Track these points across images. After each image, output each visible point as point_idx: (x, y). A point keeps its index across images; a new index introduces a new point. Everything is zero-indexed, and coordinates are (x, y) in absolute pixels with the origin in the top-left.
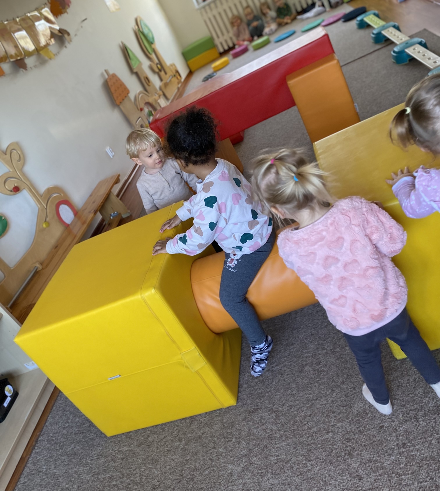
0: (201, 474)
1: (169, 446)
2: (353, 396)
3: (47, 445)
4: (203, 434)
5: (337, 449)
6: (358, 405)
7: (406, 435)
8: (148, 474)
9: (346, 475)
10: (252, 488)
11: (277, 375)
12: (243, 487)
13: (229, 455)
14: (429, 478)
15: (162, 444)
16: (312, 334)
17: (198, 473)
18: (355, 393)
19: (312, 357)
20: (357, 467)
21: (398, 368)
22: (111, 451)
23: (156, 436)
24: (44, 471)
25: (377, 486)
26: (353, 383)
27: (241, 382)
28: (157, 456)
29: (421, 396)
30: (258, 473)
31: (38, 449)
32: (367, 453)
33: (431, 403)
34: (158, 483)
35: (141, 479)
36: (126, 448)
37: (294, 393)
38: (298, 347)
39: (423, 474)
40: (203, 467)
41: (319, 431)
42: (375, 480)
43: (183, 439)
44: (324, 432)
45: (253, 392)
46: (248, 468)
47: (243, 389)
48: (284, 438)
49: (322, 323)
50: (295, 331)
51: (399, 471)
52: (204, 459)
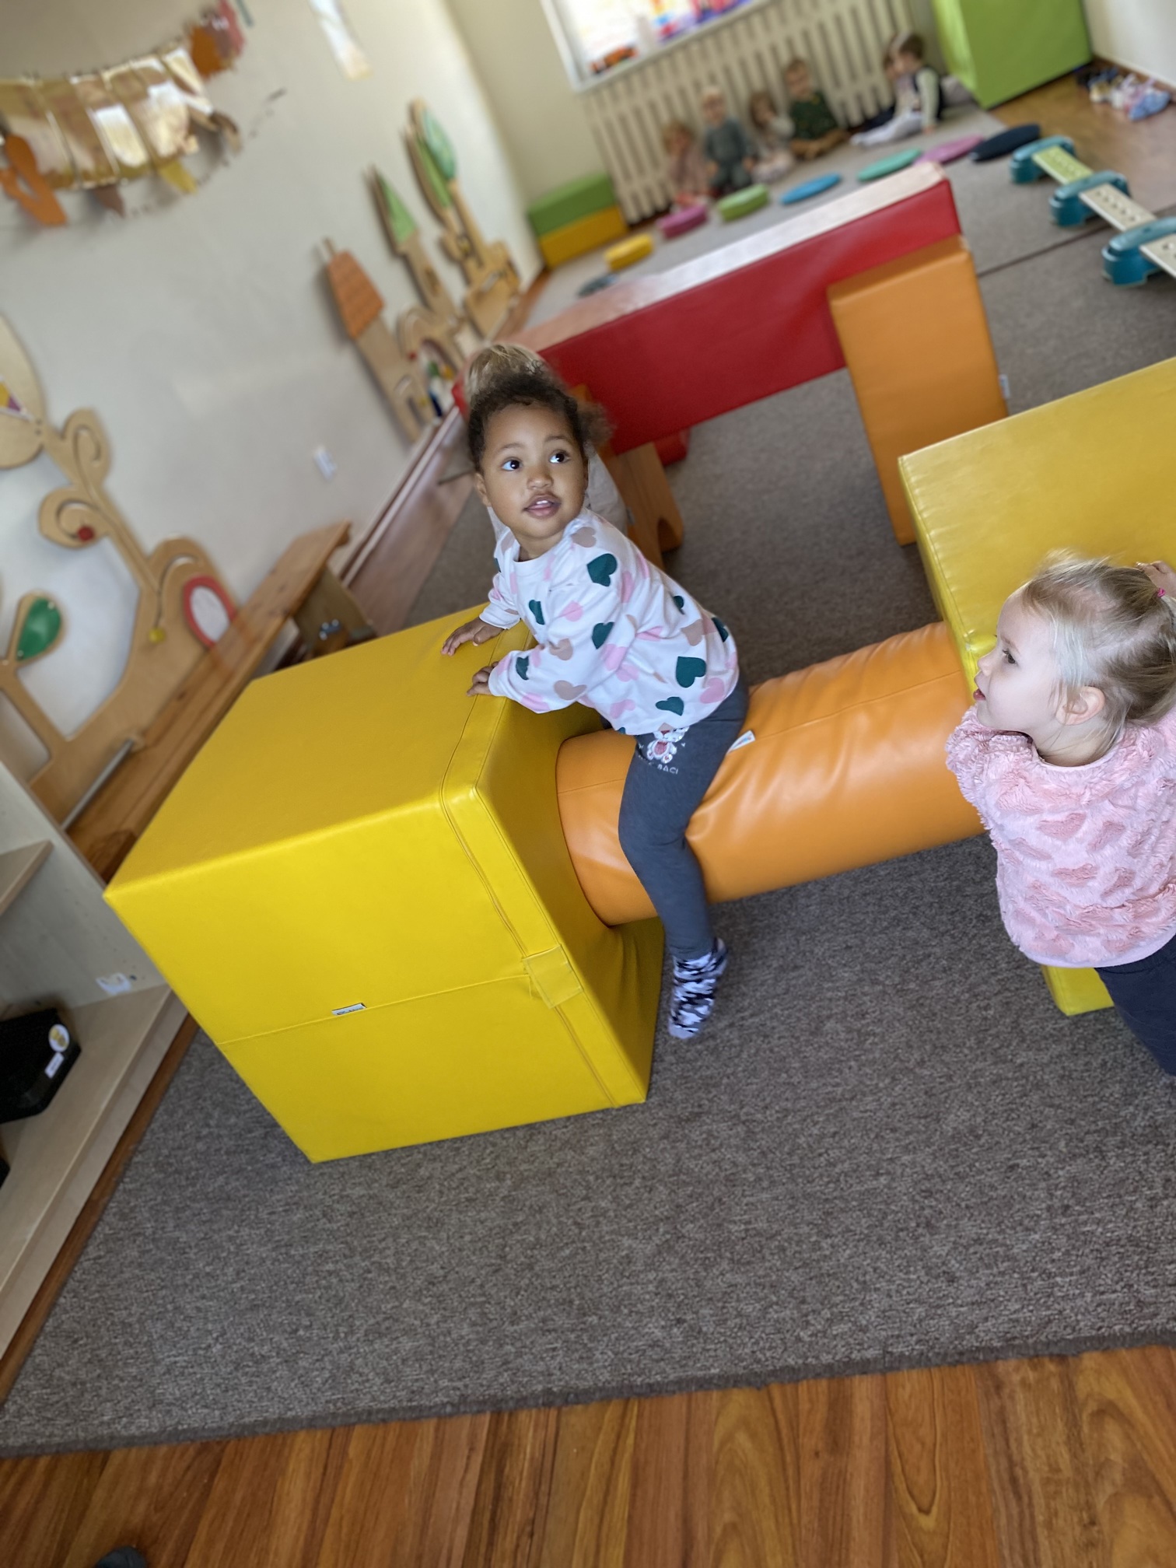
0: (552, 1256)
1: (471, 1190)
2: (946, 1094)
3: (156, 1175)
4: (559, 1165)
5: (897, 1212)
6: (956, 1116)
7: (1073, 1187)
8: (416, 1250)
9: (916, 1271)
10: (680, 1292)
11: (754, 1037)
12: (657, 1288)
13: (625, 1217)
14: (1122, 1284)
15: (454, 1185)
16: (848, 948)
17: (544, 1253)
18: (951, 1088)
19: (845, 998)
20: (944, 1254)
21: (1064, 1035)
22: (320, 1196)
23: (438, 1165)
24: (149, 1232)
25: (992, 1297)
26: (947, 1065)
27: (660, 1050)
28: (441, 1211)
29: (1117, 1101)
30: (696, 1260)
31: (131, 1183)
32: (972, 1223)
33: (1139, 1119)
34: (442, 1272)
35: (399, 1261)
36: (360, 1191)
37: (795, 1080)
38: (810, 974)
39: (1108, 1277)
40: (558, 1240)
41: (855, 1171)
42: (987, 1284)
43: (508, 1176)
44: (868, 1173)
45: (691, 1073)
46: (671, 1248)
47: (665, 1065)
48: (765, 1184)
49: (875, 921)
50: (804, 938)
51: (1049, 1266)
52: (560, 1223)
